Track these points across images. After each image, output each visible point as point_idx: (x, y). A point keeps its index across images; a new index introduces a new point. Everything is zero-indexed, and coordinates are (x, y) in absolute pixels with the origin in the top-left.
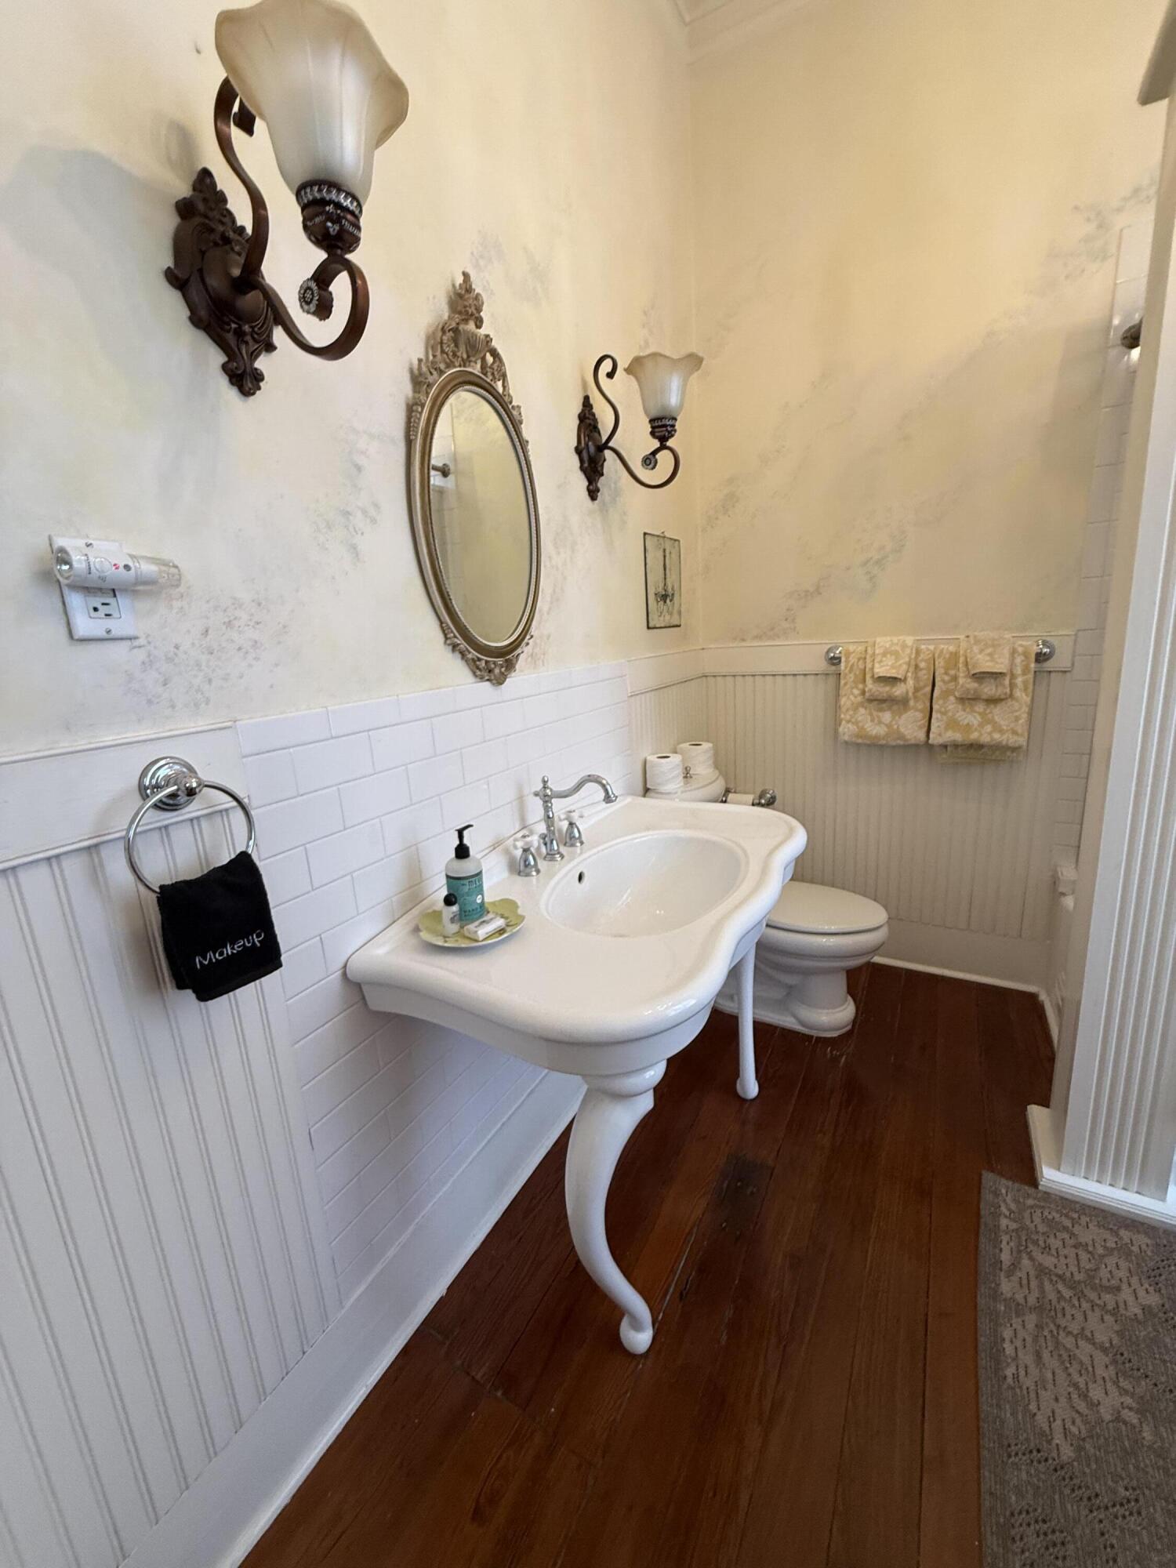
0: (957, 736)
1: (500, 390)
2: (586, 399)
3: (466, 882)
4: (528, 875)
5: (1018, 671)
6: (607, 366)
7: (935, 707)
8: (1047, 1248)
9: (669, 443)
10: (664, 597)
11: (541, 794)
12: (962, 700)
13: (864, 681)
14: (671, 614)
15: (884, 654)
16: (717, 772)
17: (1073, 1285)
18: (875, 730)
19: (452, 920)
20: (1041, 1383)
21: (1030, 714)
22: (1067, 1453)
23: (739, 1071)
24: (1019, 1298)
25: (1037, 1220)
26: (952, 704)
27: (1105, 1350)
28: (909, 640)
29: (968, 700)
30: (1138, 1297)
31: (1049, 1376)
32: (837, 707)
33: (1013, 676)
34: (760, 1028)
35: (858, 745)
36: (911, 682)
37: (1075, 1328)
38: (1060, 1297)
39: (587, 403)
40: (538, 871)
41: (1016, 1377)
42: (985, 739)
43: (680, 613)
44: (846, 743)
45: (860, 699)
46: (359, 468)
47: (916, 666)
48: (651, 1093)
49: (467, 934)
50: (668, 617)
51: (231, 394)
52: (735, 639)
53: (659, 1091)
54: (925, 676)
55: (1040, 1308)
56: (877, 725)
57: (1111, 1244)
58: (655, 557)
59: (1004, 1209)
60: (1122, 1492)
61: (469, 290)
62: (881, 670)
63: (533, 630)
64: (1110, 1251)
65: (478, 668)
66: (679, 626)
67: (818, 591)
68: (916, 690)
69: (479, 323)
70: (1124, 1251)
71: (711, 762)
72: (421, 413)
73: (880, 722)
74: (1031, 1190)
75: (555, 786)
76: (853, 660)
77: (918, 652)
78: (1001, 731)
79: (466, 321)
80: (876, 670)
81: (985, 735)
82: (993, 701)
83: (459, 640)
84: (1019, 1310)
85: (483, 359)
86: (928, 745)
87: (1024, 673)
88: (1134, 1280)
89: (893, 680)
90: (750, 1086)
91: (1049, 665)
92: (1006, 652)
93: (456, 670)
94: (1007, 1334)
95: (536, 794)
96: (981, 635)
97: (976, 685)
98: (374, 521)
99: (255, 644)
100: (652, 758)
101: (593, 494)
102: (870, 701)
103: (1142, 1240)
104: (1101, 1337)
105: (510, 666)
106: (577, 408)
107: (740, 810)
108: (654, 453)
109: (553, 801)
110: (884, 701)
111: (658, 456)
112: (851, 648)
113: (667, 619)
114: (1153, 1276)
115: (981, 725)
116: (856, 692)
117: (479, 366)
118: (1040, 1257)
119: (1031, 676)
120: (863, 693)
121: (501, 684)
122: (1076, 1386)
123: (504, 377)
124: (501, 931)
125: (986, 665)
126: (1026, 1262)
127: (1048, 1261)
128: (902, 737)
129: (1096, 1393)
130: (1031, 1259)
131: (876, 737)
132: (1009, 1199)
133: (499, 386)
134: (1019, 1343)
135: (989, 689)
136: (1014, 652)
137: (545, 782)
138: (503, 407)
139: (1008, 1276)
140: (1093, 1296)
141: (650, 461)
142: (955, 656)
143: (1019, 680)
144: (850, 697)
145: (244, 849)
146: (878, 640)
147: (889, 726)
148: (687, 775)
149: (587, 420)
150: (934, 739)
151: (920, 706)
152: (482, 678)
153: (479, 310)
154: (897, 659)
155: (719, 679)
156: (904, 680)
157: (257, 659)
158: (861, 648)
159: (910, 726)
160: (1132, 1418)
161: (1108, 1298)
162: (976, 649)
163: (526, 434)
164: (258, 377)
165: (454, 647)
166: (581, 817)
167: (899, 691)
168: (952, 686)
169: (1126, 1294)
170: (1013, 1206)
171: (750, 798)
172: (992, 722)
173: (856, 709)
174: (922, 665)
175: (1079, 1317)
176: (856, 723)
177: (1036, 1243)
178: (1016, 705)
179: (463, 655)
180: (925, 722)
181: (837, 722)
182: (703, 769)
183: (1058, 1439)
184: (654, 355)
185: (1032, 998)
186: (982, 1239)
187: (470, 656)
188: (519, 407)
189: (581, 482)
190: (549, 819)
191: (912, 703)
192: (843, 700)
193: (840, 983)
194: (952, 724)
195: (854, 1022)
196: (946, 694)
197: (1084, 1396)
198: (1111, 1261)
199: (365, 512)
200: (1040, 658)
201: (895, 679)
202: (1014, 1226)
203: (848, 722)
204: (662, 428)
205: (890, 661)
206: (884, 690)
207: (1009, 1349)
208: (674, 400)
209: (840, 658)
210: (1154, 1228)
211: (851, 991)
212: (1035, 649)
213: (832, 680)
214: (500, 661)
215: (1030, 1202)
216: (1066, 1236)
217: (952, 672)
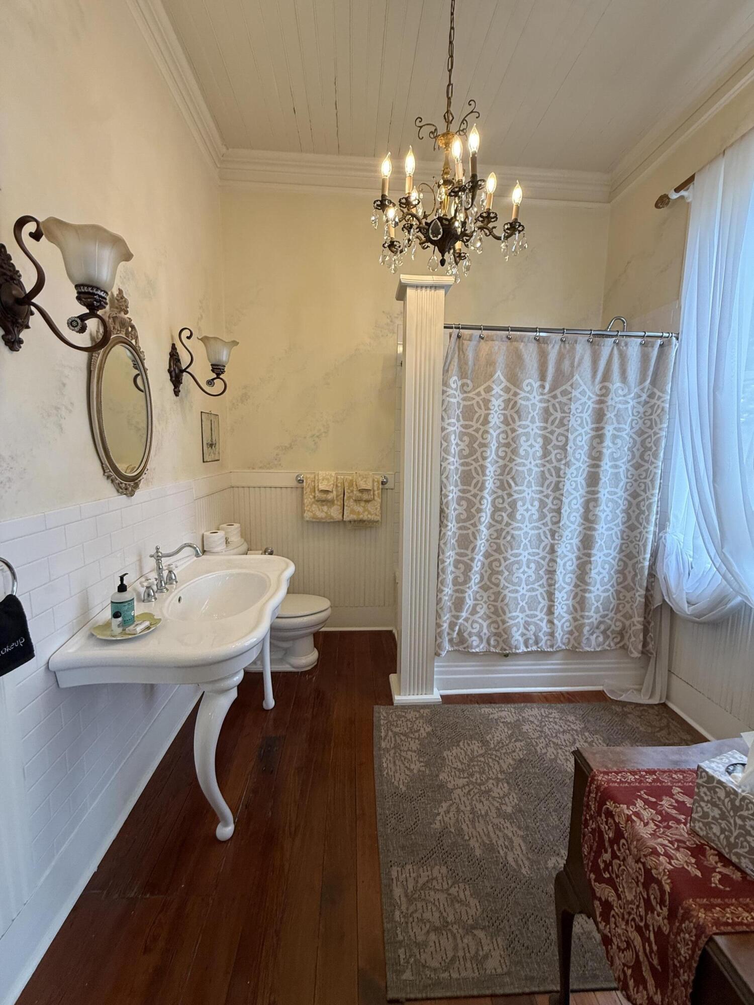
0: (355, 517)
1: (134, 343)
2: (173, 345)
3: (126, 604)
4: (150, 601)
5: (376, 488)
6: (186, 333)
7: (345, 504)
8: (397, 726)
9: (221, 376)
10: (211, 445)
11: (155, 556)
12: (355, 501)
13: (315, 491)
14: (215, 454)
15: (323, 480)
16: (243, 540)
17: (405, 735)
18: (320, 515)
19: (119, 626)
20: (396, 771)
21: (381, 507)
22: (404, 789)
23: (264, 695)
24: (388, 746)
25: (393, 716)
26: (352, 502)
27: (415, 752)
28: (333, 474)
29: (358, 501)
30: (425, 730)
31: (398, 767)
32: (303, 504)
33: (374, 491)
34: (274, 675)
35: (313, 522)
36: (335, 492)
37: (406, 749)
38: (402, 740)
39: (174, 347)
40: (156, 599)
41: (387, 774)
42: (365, 518)
43: (219, 453)
44: (307, 521)
45: (313, 500)
46: (64, 385)
47: (337, 486)
48: (236, 688)
49: (129, 632)
50: (213, 455)
51: (5, 350)
52: (249, 468)
53: (240, 687)
54: (340, 490)
55: (395, 748)
56: (321, 512)
57: (417, 716)
58: (206, 424)
59: (382, 717)
60: (420, 792)
61: (122, 297)
62: (322, 487)
63: (148, 467)
64: (417, 719)
65: (121, 488)
66: (218, 460)
67: (291, 447)
68: (337, 496)
69: (126, 312)
70: (422, 717)
71: (239, 534)
72: (98, 358)
73: (323, 511)
74: (391, 707)
75: (163, 551)
76: (309, 481)
77: (337, 478)
78: (371, 515)
79: (120, 312)
80: (320, 487)
81: (365, 516)
82: (367, 501)
83: (112, 473)
84: (388, 750)
85: (127, 329)
86: (343, 521)
87: (378, 490)
88: (424, 725)
89: (327, 492)
90: (270, 702)
91: (386, 486)
92: (371, 480)
93: (108, 488)
94: (384, 760)
95: (152, 556)
96: (361, 472)
97: (360, 494)
98: (70, 411)
99: (10, 480)
100: (207, 534)
101: (177, 393)
102: (318, 501)
103: (427, 711)
104: (414, 748)
105: (136, 486)
106: (169, 350)
107: (256, 557)
108: (213, 380)
109: (162, 559)
110: (323, 501)
111: (215, 381)
112: (308, 476)
113: (212, 457)
114: (429, 722)
115: (364, 512)
116: (311, 497)
117: (124, 333)
118: (394, 729)
119: (380, 491)
120: (314, 497)
121: (132, 496)
122: (406, 767)
123: (136, 338)
124: (148, 628)
125: (364, 486)
126: (390, 733)
127: (397, 730)
128: (332, 518)
129: (413, 766)
130: (392, 731)
131: (322, 518)
132: (384, 713)
133: (133, 342)
134: (388, 762)
135: (365, 496)
136: (373, 481)
137: (157, 549)
138: (135, 351)
139: (384, 741)
140: (412, 736)
141: (210, 383)
142: (352, 481)
143: (376, 492)
144: (308, 499)
145: (10, 593)
146: (320, 472)
147: (326, 513)
148: (227, 542)
149: (174, 356)
150: (346, 518)
151: (339, 503)
152: (122, 493)
153: (127, 307)
154: (328, 482)
155: (240, 489)
156: (332, 492)
157: (9, 488)
158: (312, 476)
159: (335, 512)
160: (423, 769)
161: (417, 734)
162: (360, 479)
163: (146, 366)
164: (21, 342)
165: (108, 477)
166: (176, 567)
167: (330, 496)
168: (351, 494)
169: (422, 730)
170: (385, 715)
171: (261, 552)
172: (367, 510)
173: (311, 505)
174: (339, 485)
175: (407, 744)
176: (312, 512)
177: (393, 725)
178: (376, 504)
179: (112, 481)
180: (341, 511)
181: (303, 512)
182: (235, 538)
183: (401, 786)
184: (215, 338)
185: (391, 632)
186: (375, 731)
187: (117, 482)
188: (143, 352)
189: (171, 387)
190: (160, 569)
191: (336, 502)
192: (305, 501)
193: (311, 640)
194: (352, 512)
195: (318, 660)
196: (349, 498)
197: (409, 769)
198: (417, 722)
199: (66, 408)
200: (383, 483)
201: (328, 491)
202: (385, 722)
203: (308, 511)
204: (218, 369)
205: (325, 482)
206: (324, 496)
207: (385, 765)
208: (224, 358)
209: (303, 481)
210: (431, 705)
211: (316, 646)
212: (381, 480)
213: (299, 490)
214: (132, 483)
215: (391, 711)
216: (403, 719)
217: (351, 489)
